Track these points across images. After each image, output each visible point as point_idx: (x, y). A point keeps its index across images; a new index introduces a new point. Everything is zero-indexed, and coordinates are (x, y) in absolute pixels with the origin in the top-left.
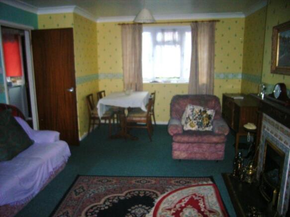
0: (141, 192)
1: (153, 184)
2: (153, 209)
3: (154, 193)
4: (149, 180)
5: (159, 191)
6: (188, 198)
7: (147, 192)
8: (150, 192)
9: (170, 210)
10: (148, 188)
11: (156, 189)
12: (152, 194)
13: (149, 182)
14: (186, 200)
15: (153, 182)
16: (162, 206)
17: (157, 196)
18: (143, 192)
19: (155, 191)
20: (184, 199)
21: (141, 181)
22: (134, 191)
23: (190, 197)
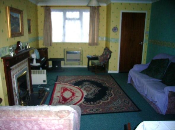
0: (93, 104)
1: (88, 109)
2: (84, 97)
3: (85, 104)
4: (91, 112)
5: (83, 105)
6: (67, 102)
7: (90, 104)
8: (88, 104)
9: (76, 97)
10: (90, 106)
11: (85, 106)
12: (87, 103)
13: (91, 110)
14: (68, 101)
15: (88, 110)
16: (80, 98)
17: (83, 102)
18: (92, 104)
19: (86, 105)
20: (70, 101)
21: (96, 111)
22: (97, 104)
23: (66, 102)
